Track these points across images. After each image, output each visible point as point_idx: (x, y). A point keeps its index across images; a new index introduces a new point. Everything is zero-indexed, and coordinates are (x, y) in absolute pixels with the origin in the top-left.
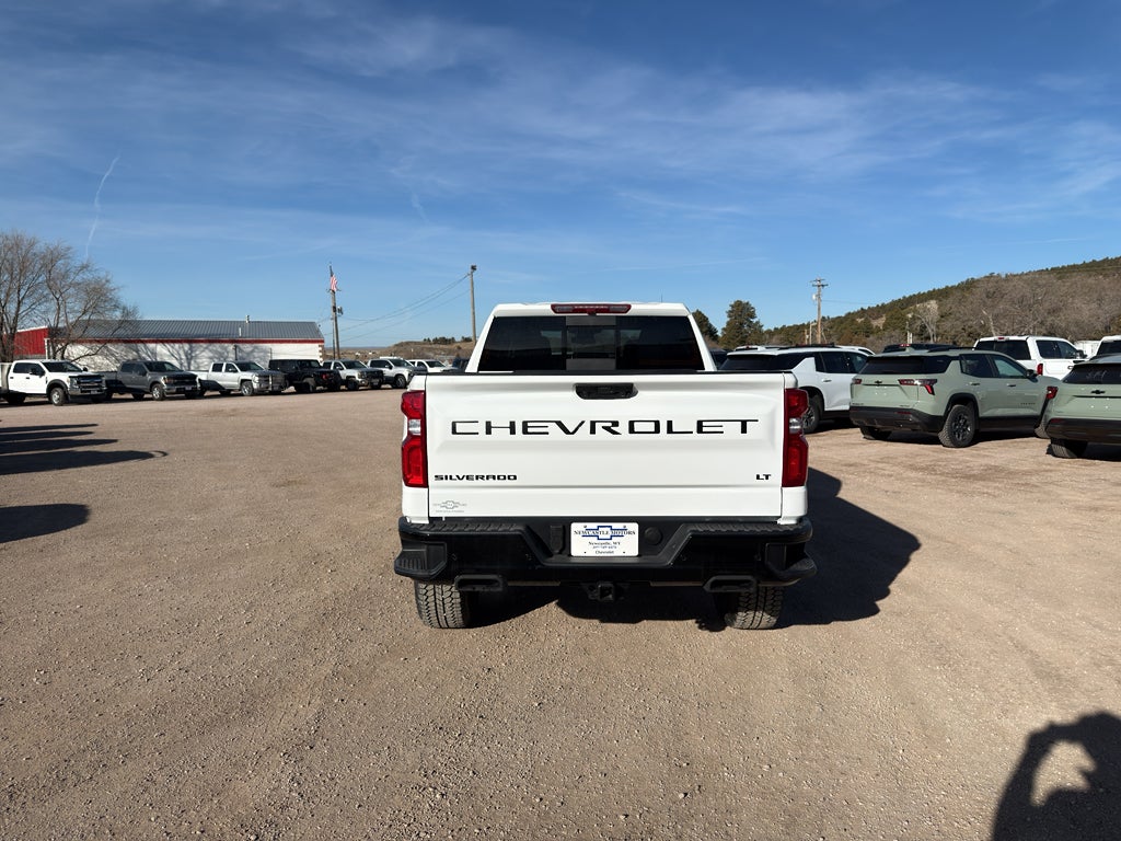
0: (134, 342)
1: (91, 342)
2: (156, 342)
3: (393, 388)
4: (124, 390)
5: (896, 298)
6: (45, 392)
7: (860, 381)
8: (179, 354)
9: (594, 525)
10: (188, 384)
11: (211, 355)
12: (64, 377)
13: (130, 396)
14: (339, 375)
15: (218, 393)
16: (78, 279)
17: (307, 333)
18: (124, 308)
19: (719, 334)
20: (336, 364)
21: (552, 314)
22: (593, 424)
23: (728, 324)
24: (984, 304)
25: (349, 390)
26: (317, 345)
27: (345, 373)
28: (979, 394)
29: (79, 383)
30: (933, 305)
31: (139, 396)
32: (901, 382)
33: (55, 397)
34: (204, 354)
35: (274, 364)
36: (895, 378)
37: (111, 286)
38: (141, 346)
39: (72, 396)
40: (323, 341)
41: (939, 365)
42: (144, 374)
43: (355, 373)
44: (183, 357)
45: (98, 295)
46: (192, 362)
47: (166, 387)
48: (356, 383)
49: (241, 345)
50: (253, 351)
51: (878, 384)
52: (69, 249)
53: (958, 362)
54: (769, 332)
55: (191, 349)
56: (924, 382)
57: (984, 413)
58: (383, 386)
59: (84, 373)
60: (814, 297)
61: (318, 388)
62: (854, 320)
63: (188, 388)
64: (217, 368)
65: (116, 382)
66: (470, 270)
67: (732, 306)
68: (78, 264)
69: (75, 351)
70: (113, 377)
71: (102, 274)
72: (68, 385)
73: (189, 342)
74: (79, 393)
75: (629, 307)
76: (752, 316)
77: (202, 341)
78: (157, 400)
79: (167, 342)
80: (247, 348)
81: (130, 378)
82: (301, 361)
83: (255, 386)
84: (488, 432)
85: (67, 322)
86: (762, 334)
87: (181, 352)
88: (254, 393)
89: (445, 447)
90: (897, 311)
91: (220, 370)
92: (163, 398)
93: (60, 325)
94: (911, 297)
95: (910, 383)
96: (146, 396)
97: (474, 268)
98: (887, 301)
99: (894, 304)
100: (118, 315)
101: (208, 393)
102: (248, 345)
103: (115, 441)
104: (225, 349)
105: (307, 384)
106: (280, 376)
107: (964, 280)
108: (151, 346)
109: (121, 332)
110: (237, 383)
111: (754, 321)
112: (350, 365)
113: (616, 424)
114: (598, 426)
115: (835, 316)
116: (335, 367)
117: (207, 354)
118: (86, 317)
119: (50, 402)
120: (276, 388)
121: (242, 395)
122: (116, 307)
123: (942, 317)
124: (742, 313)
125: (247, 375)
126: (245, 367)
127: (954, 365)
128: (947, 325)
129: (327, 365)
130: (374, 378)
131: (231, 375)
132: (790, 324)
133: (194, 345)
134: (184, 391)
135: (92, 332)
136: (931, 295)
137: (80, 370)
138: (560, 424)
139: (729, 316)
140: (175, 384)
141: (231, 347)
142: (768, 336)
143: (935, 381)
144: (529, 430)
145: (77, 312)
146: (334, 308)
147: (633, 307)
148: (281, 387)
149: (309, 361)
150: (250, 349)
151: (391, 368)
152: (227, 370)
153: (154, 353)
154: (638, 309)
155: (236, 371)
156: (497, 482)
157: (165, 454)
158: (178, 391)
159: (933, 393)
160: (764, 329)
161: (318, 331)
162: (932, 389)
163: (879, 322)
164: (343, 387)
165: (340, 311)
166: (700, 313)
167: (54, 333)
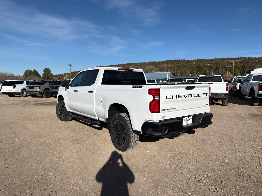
9: (186, 118)
19: (41, 76)
21: (118, 70)
22: (189, 95)
23: (44, 73)
54: (55, 76)
60: (69, 68)
67: (45, 69)
76: (50, 72)
84: (173, 98)
89: (164, 102)
111: (51, 73)
113: (192, 95)
114: (190, 95)
124: (47, 71)
138: (184, 95)
139: (44, 72)
144: (180, 97)
156: (173, 110)
160: (53, 75)
166: (35, 70)
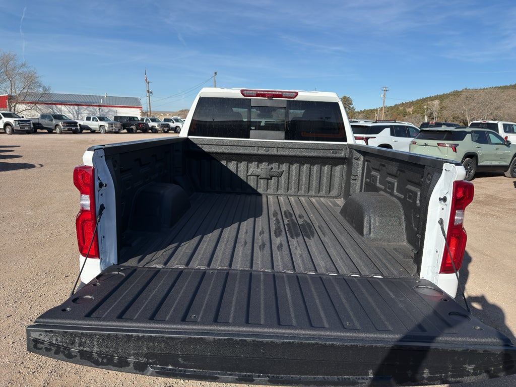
0: (50, 104)
1: (28, 103)
2: (61, 104)
3: (175, 133)
4: (43, 128)
5: (419, 98)
6: (3, 128)
7: (416, 142)
8: (73, 112)
10: (73, 126)
11: (88, 112)
12: (11, 120)
13: (46, 131)
14: (148, 125)
15: (89, 131)
16: (20, 71)
17: (134, 103)
18: (44, 87)
20: (147, 120)
21: (241, 96)
24: (465, 103)
25: (153, 133)
26: (139, 109)
27: (151, 124)
28: (479, 153)
29: (19, 124)
30: (436, 102)
31: (50, 131)
32: (439, 144)
33: (8, 130)
34: (85, 112)
35: (116, 118)
36: (435, 142)
37: (37, 75)
38: (54, 106)
39: (16, 130)
40: (141, 108)
41: (460, 136)
42: (52, 120)
43: (155, 124)
44: (75, 113)
45: (30, 80)
46: (79, 116)
47: (62, 127)
48: (156, 129)
49: (102, 108)
50: (109, 111)
51: (426, 145)
52: (15, 55)
53: (470, 135)
54: (358, 112)
55: (78, 109)
56: (451, 146)
57: (480, 163)
58: (170, 132)
59: (22, 119)
60: (382, 96)
61: (138, 131)
62: (398, 108)
63: (74, 128)
64: (88, 119)
65: (38, 124)
66: (214, 74)
68: (20, 63)
69: (21, 107)
70: (37, 121)
71: (32, 69)
72: (14, 124)
73: (78, 105)
74: (19, 129)
75: (297, 94)
77: (83, 105)
78: (59, 134)
79: (67, 105)
80: (106, 109)
81: (45, 122)
82: (129, 117)
83: (107, 129)
85: (16, 92)
86: (355, 113)
87: (74, 110)
88: (106, 132)
90: (419, 105)
91: (90, 120)
92: (61, 133)
93: (12, 94)
94: (426, 98)
95: (443, 145)
96: (54, 131)
97: (216, 73)
98: (415, 100)
99: (418, 102)
100: (41, 90)
101: (84, 131)
102: (106, 108)
103: (21, 156)
104: (95, 110)
105: (132, 129)
106: (119, 124)
107: (453, 91)
108: (59, 106)
109: (43, 99)
110: (98, 127)
111: (352, 106)
112: (154, 120)
115: (389, 106)
116: (146, 121)
117: (86, 112)
118: (25, 91)
119: (5, 133)
120: (117, 130)
121: (100, 133)
122: (40, 86)
123: (441, 108)
124: (346, 102)
125: (102, 123)
126: (102, 119)
127: (468, 136)
128: (445, 113)
129: (142, 120)
130: (166, 127)
131: (95, 123)
132: (367, 109)
133: (80, 107)
134: (71, 130)
135: (28, 99)
136: (436, 98)
137: (20, 118)
140: (67, 126)
141: (97, 108)
142: (357, 114)
143: (458, 145)
145: (21, 88)
146: (148, 91)
147: (300, 94)
148: (119, 130)
149: (133, 117)
150: (107, 110)
151: (173, 123)
152: (93, 120)
153: (61, 111)
154: (304, 95)
155: (97, 121)
157: (42, 166)
158: (68, 130)
159: (456, 152)
160: (356, 110)
161: (140, 102)
162: (455, 149)
163: (410, 110)
164: (150, 131)
165: (151, 93)
167: (10, 98)
